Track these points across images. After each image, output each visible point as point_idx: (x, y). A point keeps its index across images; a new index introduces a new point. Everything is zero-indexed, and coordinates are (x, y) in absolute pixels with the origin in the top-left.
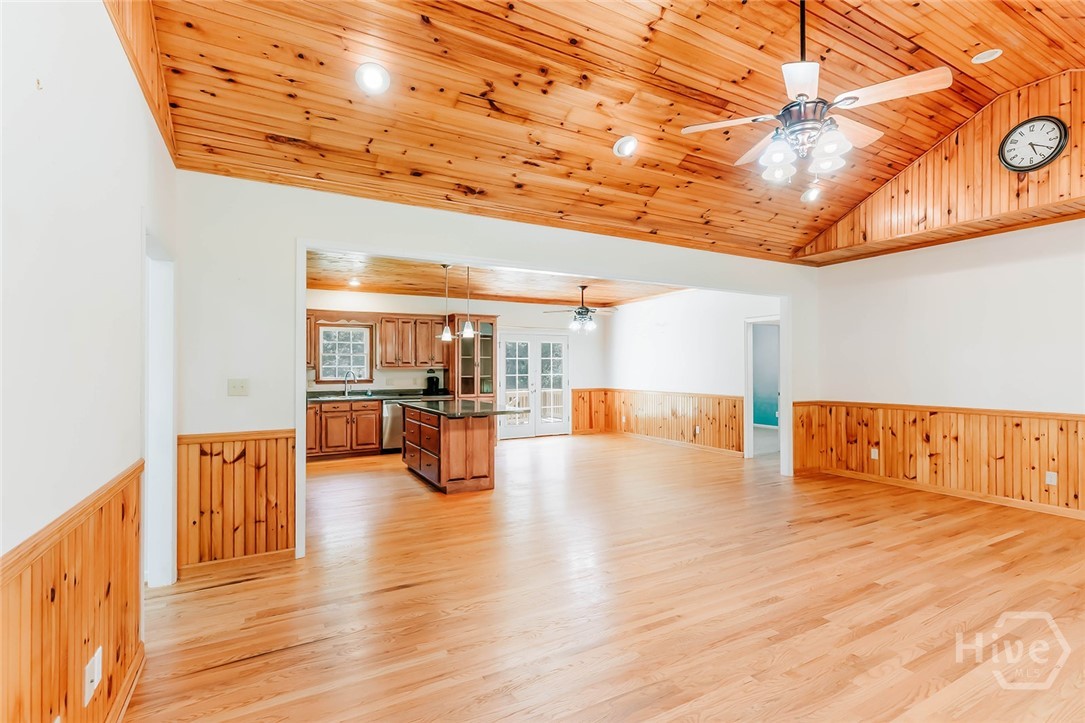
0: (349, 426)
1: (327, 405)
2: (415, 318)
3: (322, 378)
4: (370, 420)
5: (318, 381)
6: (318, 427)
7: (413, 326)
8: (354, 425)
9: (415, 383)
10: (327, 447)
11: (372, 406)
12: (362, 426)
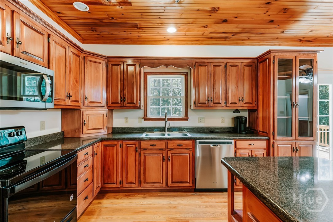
0: (165, 163)
1: (145, 142)
2: (226, 61)
3: (149, 116)
4: (185, 158)
5: (146, 119)
6: (137, 163)
7: (224, 69)
8: (169, 163)
9: (223, 122)
10: (145, 182)
11: (187, 145)
12: (177, 163)
